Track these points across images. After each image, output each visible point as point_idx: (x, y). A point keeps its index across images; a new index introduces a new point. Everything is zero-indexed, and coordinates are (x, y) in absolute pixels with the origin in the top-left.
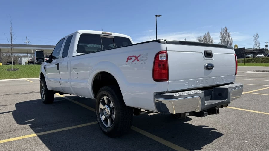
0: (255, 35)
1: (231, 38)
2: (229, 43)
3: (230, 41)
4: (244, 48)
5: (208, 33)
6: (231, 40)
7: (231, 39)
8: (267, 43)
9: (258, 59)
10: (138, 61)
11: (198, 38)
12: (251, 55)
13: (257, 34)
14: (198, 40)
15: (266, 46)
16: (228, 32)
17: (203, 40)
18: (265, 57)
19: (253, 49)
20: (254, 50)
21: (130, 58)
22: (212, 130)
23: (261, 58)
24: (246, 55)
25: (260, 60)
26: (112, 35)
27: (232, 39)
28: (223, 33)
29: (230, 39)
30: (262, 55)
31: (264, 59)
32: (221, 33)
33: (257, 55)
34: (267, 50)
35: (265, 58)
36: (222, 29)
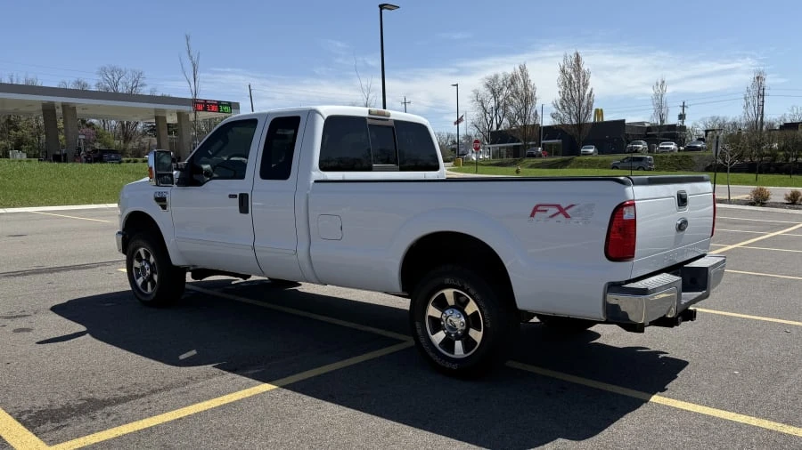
0: (657, 85)
1: (589, 88)
2: (585, 104)
3: (586, 96)
4: (624, 120)
5: (523, 69)
6: (590, 95)
7: (591, 92)
8: (684, 106)
9: (662, 157)
10: (567, 216)
11: (487, 81)
12: (642, 145)
13: (663, 82)
14: (488, 86)
15: (682, 117)
16: (584, 67)
17: (502, 89)
18: (679, 150)
19: (647, 125)
20: (649, 129)
21: (540, 208)
22: (663, 355)
23: (669, 155)
24: (629, 142)
25: (668, 161)
26: (391, 118)
27: (594, 92)
28: (569, 70)
29: (588, 92)
30: (673, 146)
31: (676, 157)
32: (563, 71)
33: (658, 144)
34: (683, 128)
35: (681, 154)
36: (565, 58)
